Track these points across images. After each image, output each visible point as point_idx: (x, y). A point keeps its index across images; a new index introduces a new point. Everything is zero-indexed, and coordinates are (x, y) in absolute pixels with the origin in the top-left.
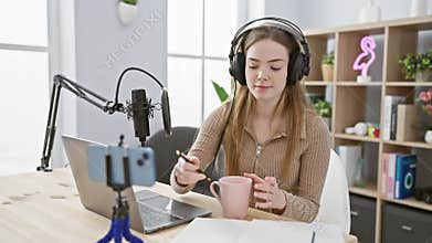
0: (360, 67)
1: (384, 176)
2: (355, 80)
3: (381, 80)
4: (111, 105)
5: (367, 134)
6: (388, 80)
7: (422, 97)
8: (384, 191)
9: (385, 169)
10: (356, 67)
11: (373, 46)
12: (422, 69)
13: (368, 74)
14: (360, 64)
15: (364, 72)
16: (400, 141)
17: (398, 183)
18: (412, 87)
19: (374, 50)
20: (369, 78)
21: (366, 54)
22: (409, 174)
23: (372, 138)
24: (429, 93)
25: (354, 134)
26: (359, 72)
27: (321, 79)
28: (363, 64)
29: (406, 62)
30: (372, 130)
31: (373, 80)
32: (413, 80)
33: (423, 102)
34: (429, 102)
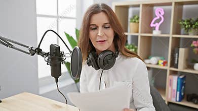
0: (154, 25)
1: (170, 89)
2: (151, 33)
5: (158, 64)
6: (173, 34)
7: (194, 44)
8: (169, 97)
9: (171, 85)
10: (152, 25)
11: (163, 13)
13: (159, 29)
14: (154, 23)
15: (157, 28)
16: (181, 69)
17: (178, 93)
19: (163, 16)
20: (160, 32)
21: (158, 18)
22: (183, 87)
23: (161, 66)
25: (150, 64)
26: (154, 28)
28: (157, 24)
30: (161, 62)
31: (162, 33)
32: (188, 34)
33: (194, 47)
34: (197, 47)
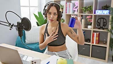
0: (75, 10)
6: (79, 13)
14: (75, 9)
15: (76, 11)
21: (77, 6)
24: (89, 17)
28: (76, 9)
32: (85, 13)
33: (88, 19)
34: (89, 19)
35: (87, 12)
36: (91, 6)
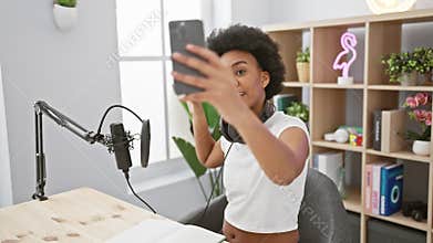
0: (340, 67)
1: (368, 189)
2: (336, 82)
3: (362, 82)
4: (92, 135)
5: (348, 142)
6: (370, 84)
7: (409, 103)
8: (368, 206)
9: (369, 183)
10: (336, 66)
12: (408, 71)
13: (350, 75)
16: (385, 151)
17: (383, 198)
18: (397, 92)
19: (355, 48)
20: (351, 79)
21: (346, 51)
22: (396, 187)
23: (353, 147)
24: (416, 99)
25: (334, 141)
26: (340, 73)
27: (297, 80)
28: (344, 64)
29: (390, 62)
30: (353, 138)
31: (355, 82)
32: (398, 84)
34: (416, 108)
35: (404, 78)
36: (423, 53)
